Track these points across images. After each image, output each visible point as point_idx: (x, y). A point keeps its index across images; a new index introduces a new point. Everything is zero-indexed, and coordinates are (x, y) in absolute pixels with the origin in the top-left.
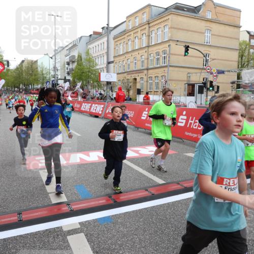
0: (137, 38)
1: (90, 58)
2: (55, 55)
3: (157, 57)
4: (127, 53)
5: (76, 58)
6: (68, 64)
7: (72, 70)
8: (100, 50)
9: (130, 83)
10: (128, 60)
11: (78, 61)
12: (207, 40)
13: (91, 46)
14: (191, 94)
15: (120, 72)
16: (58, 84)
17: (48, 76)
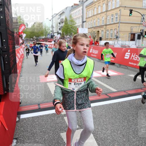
0: (100, 6)
1: (72, 20)
2: (52, 19)
3: (112, 17)
4: (94, 15)
5: (64, 20)
6: (60, 24)
7: (62, 27)
8: (78, 14)
9: (95, 34)
10: (94, 20)
11: (65, 22)
12: (144, 6)
13: (72, 12)
14: (133, 39)
15: (89, 27)
16: (54, 36)
17: (49, 31)
